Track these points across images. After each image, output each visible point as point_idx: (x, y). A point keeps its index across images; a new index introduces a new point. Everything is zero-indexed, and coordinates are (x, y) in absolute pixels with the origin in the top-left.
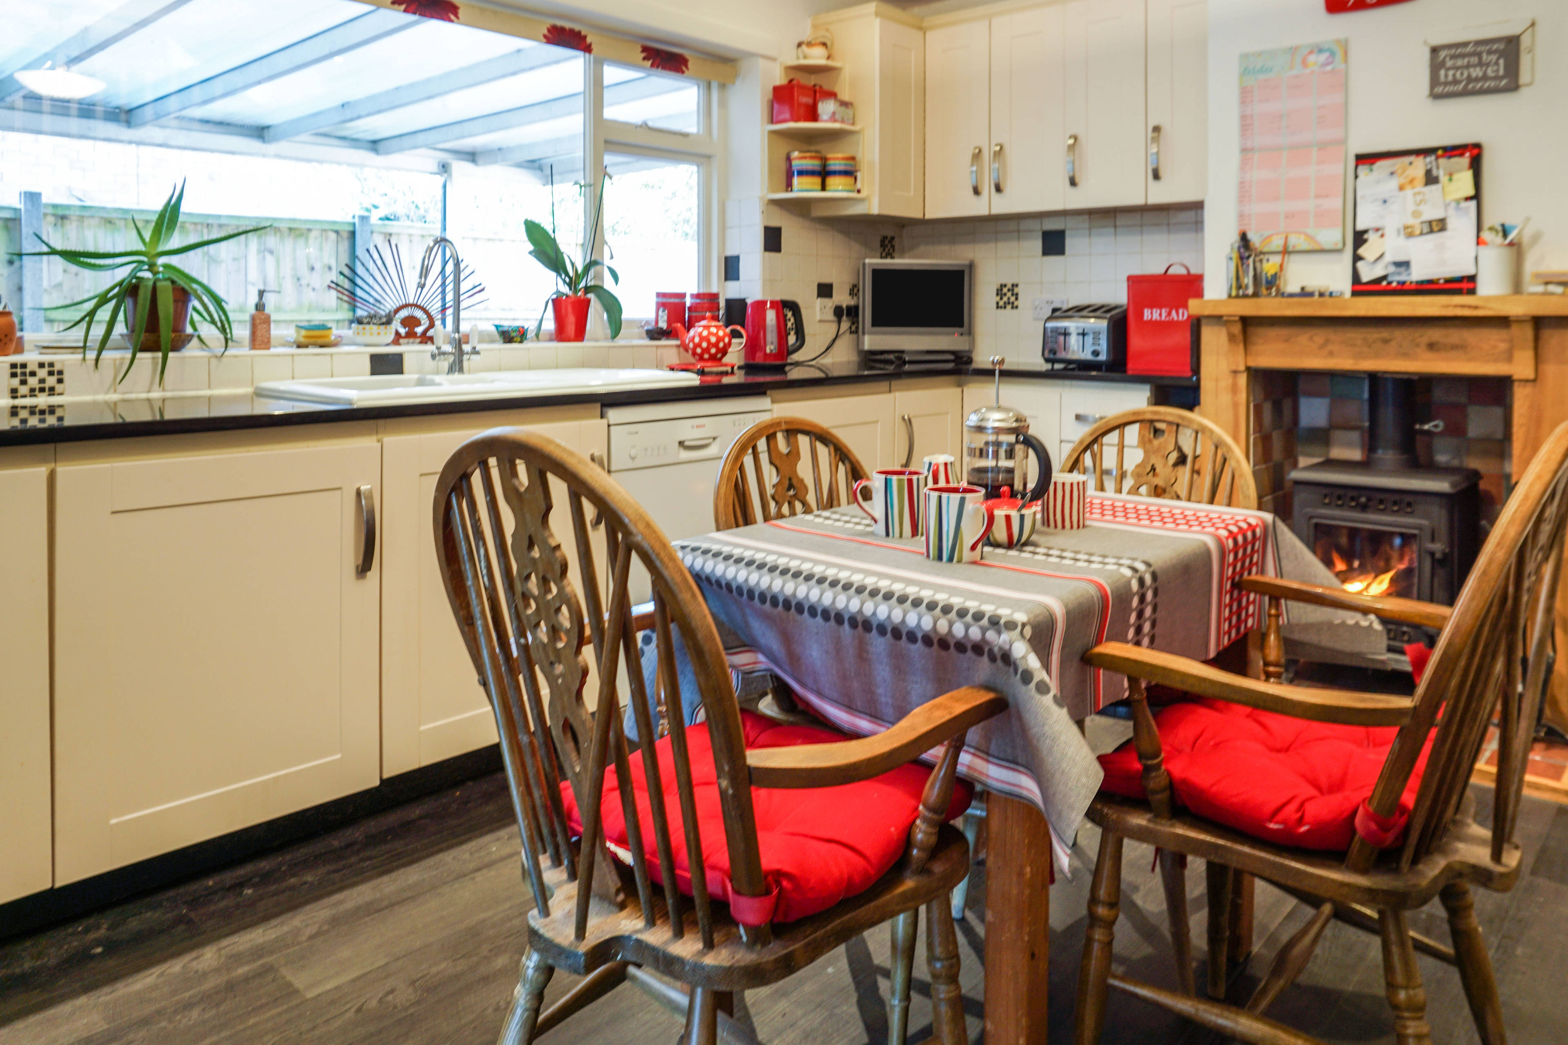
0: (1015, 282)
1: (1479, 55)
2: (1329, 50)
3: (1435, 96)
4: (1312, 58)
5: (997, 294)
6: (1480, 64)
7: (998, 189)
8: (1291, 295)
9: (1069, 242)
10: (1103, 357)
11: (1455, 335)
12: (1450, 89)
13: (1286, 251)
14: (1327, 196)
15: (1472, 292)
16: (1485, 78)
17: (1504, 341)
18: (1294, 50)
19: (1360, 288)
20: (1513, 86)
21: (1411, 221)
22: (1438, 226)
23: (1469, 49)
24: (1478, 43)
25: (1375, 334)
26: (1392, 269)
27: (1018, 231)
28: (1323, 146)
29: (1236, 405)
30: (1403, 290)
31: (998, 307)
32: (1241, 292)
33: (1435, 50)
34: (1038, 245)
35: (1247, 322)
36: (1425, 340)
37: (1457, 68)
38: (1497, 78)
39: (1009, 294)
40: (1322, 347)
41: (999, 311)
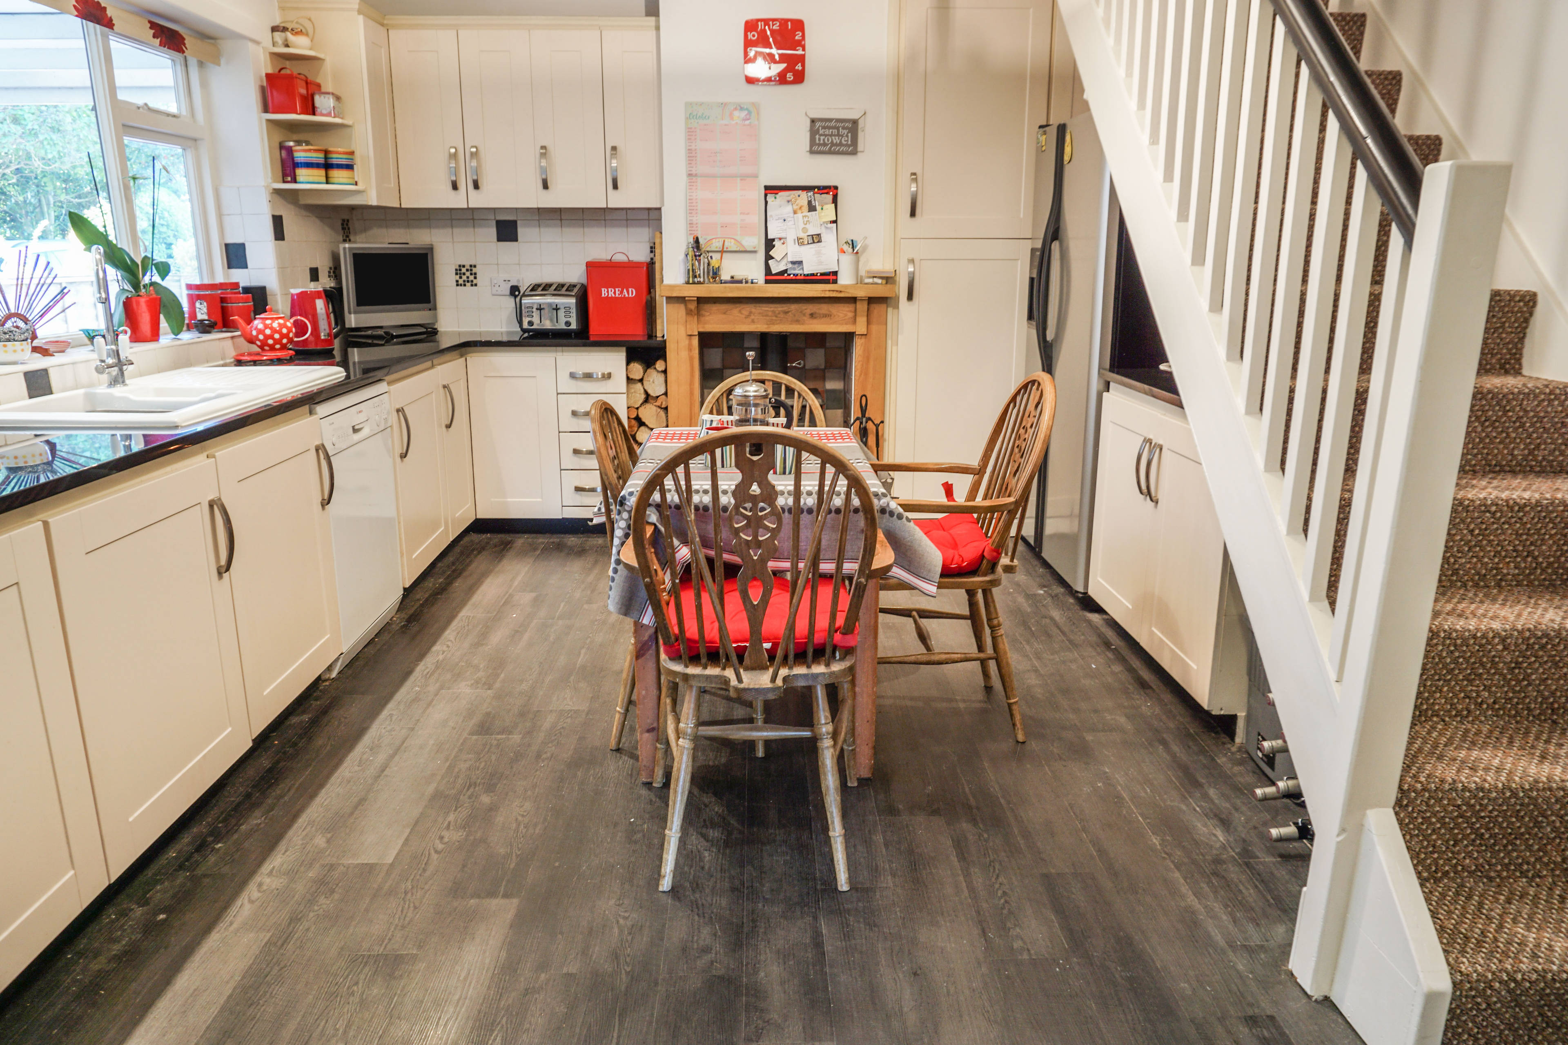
0: (473, 263)
1: (838, 128)
2: (747, 109)
3: (812, 152)
4: (736, 114)
5: (457, 274)
6: (838, 135)
7: (476, 186)
8: (726, 282)
9: (521, 231)
10: (574, 326)
11: (824, 308)
12: (822, 148)
13: (722, 252)
14: (748, 214)
15: (835, 282)
16: (841, 144)
17: (851, 311)
18: (724, 105)
19: (771, 278)
20: (854, 152)
21: (802, 235)
22: (816, 239)
23: (833, 124)
24: (838, 121)
25: (780, 308)
26: (790, 266)
27: (473, 219)
28: (744, 177)
29: (691, 359)
30: (796, 281)
31: (457, 285)
32: (696, 280)
33: (813, 121)
34: (493, 231)
35: (701, 301)
36: (808, 312)
37: (826, 135)
38: (847, 145)
39: (468, 274)
40: (748, 316)
41: (459, 287)
